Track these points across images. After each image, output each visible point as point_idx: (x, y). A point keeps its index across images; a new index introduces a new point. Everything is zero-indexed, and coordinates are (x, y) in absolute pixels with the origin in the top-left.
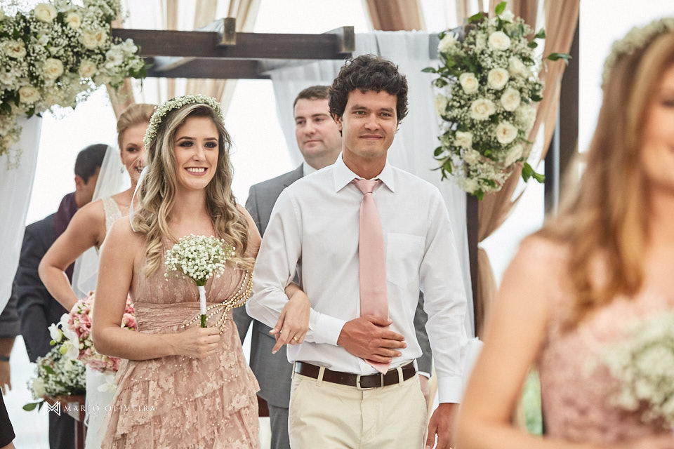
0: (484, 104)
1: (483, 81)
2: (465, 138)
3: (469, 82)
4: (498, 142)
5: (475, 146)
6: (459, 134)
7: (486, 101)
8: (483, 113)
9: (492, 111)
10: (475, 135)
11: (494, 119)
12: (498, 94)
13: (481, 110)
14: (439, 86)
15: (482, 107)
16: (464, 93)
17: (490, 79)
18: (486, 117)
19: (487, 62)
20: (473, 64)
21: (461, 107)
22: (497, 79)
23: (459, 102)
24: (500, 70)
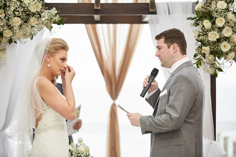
0: (214, 34)
1: (214, 23)
2: (206, 49)
3: (207, 24)
4: (222, 51)
5: (211, 53)
6: (204, 48)
7: (215, 32)
8: (214, 38)
9: (218, 37)
10: (211, 48)
11: (219, 41)
12: (220, 29)
13: (213, 36)
14: (195, 26)
15: (214, 35)
16: (205, 29)
17: (216, 22)
18: (215, 40)
19: (215, 15)
20: (209, 16)
21: (203, 35)
22: (220, 22)
23: (203, 33)
24: (221, 18)
